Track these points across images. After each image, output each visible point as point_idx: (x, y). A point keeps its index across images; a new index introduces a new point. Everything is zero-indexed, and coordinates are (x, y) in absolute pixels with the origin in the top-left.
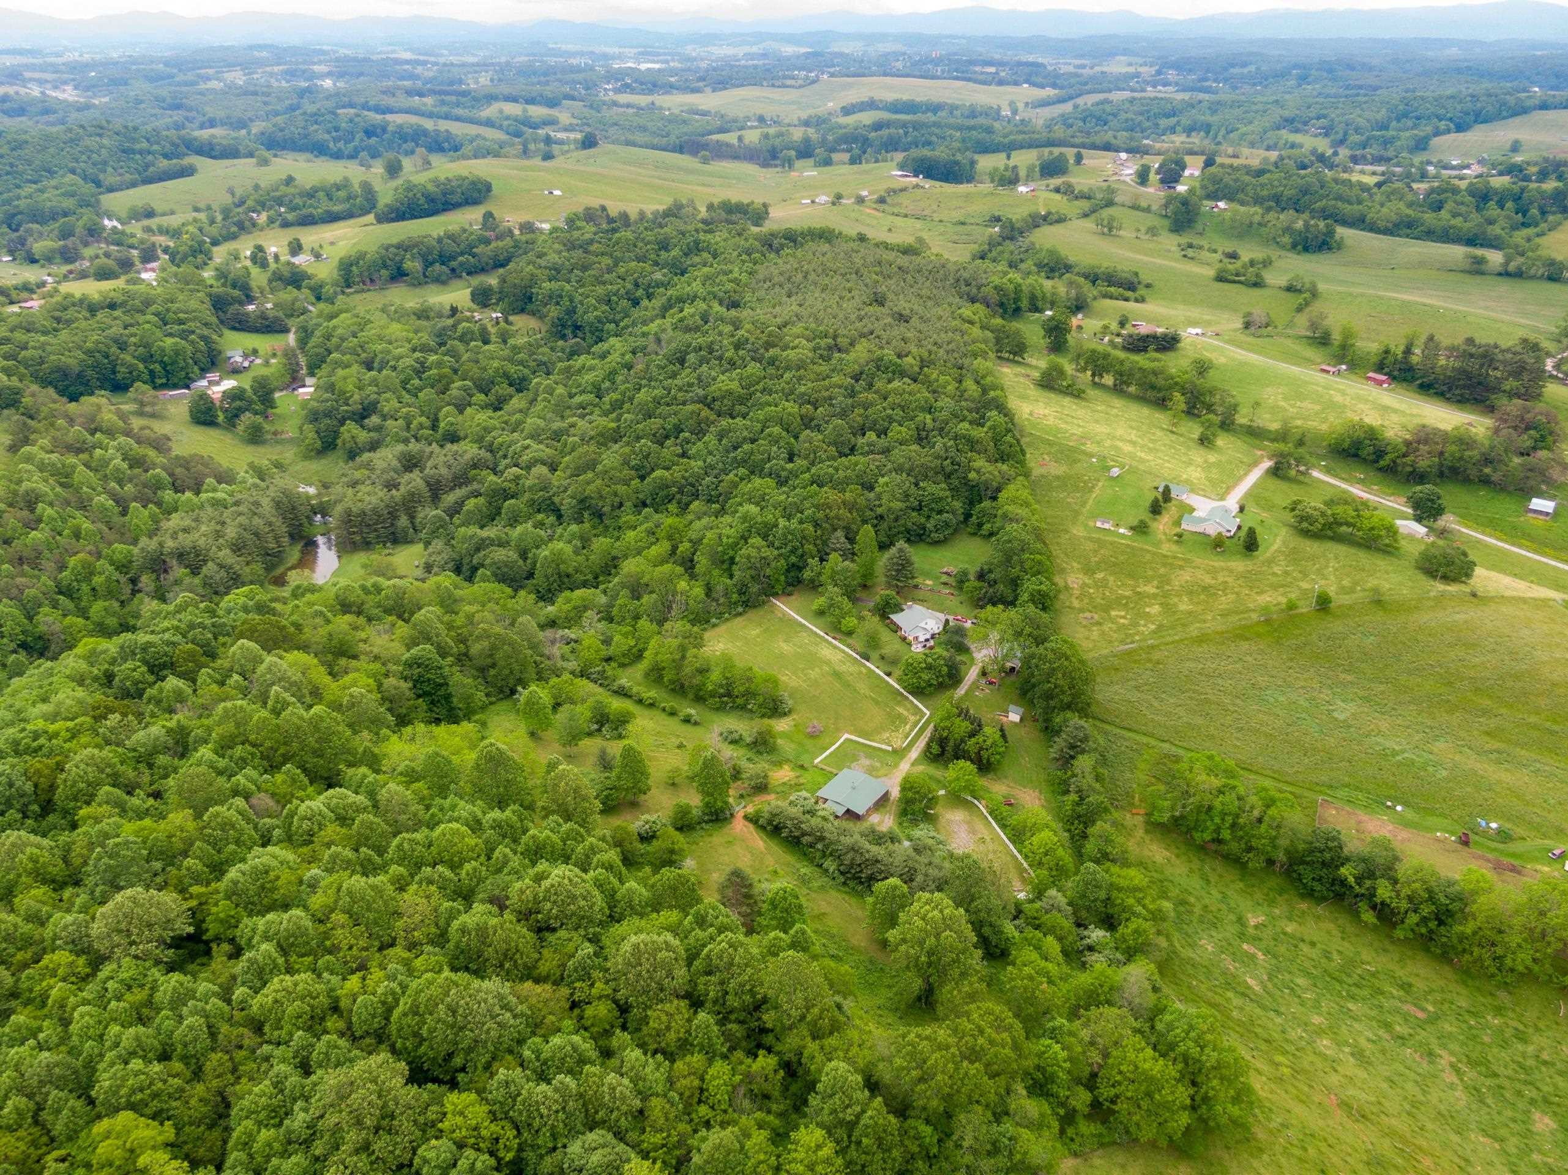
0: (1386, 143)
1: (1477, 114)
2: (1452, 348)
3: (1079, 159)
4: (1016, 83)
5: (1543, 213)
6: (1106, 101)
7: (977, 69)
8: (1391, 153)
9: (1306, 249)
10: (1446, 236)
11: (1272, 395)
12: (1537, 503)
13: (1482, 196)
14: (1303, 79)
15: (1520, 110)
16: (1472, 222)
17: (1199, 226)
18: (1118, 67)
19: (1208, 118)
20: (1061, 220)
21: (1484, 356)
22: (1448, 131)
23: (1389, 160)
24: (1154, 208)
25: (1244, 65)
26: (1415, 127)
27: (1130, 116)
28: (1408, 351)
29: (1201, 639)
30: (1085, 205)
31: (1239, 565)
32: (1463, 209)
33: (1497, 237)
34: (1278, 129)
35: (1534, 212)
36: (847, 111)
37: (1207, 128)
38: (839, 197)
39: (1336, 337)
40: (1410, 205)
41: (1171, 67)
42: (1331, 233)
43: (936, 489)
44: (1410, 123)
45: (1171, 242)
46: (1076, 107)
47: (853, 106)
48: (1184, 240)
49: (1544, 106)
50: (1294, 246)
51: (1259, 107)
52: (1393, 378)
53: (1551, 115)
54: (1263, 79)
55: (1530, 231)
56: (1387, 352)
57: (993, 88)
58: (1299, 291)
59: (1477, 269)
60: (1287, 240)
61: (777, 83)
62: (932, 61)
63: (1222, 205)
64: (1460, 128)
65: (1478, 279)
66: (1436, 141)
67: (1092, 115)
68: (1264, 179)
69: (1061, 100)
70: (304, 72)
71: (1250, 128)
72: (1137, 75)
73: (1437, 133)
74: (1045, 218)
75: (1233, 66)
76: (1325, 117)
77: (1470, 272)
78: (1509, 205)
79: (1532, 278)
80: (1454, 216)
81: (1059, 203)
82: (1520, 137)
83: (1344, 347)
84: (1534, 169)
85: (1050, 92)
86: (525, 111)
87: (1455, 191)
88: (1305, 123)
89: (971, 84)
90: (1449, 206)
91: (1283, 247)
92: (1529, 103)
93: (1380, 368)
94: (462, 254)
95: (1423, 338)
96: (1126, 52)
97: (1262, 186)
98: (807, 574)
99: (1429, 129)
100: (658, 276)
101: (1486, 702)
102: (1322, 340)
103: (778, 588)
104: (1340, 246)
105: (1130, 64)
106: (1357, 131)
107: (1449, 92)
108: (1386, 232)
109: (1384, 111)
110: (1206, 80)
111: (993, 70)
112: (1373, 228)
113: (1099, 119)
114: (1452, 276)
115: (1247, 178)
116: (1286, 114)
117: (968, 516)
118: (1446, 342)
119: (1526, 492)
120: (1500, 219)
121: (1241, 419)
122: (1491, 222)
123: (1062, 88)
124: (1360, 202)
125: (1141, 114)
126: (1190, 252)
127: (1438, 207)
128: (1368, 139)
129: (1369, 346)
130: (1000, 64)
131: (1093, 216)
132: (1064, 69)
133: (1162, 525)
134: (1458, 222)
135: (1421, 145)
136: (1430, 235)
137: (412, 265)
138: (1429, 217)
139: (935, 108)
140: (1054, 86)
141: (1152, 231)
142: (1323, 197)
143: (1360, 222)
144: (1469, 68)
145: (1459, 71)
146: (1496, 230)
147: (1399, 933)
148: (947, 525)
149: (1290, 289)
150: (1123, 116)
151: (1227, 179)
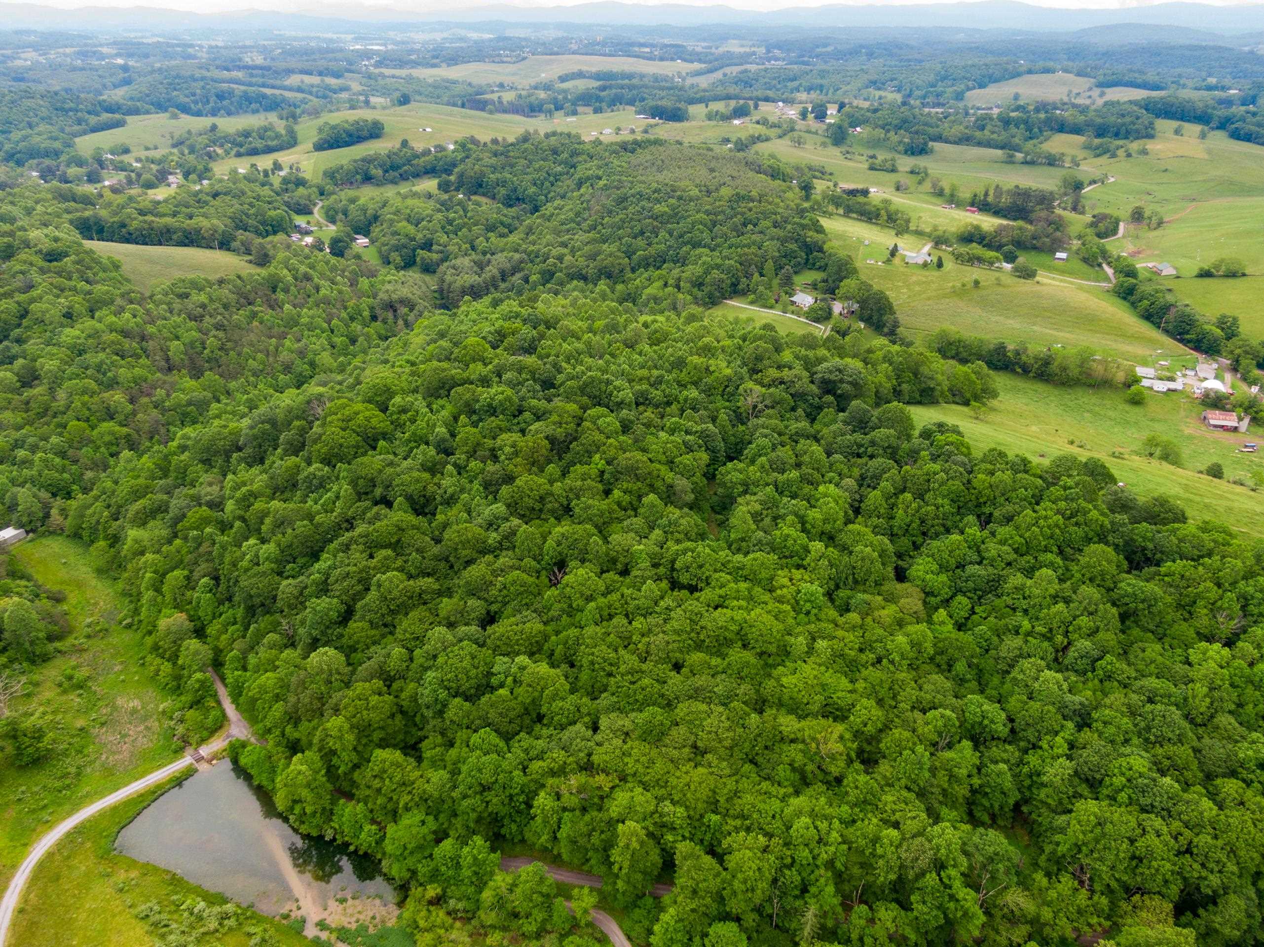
0: (938, 95)
1: (990, 77)
2: (1008, 191)
3: (756, 107)
4: (672, 59)
5: (1041, 131)
6: (746, 71)
7: (636, 49)
8: (942, 100)
9: (913, 154)
10: (989, 144)
11: (926, 217)
12: (1059, 255)
13: (1006, 122)
14: (870, 55)
15: (1016, 75)
16: (1003, 137)
17: (848, 142)
18: (734, 47)
19: (819, 81)
20: (767, 139)
21: (1025, 194)
22: (974, 88)
23: (943, 105)
24: (820, 132)
25: (825, 45)
26: (953, 85)
27: (767, 80)
28: (986, 194)
29: (929, 299)
30: (778, 131)
31: (936, 273)
32: (997, 129)
33: (1017, 145)
34: (867, 87)
35: (1036, 130)
36: (563, 79)
37: (821, 88)
38: (619, 129)
39: (947, 191)
40: (967, 127)
41: (774, 48)
42: (926, 144)
43: (793, 246)
44: (950, 83)
45: (835, 151)
46: (725, 75)
47: (567, 75)
48: (844, 149)
49: (1030, 72)
50: (906, 152)
51: (853, 73)
52: (980, 210)
53: (1034, 77)
54: (840, 55)
55: (1035, 141)
56: (975, 196)
57: (657, 62)
58: (918, 173)
59: (1010, 161)
60: (901, 148)
61: (497, 59)
62: (598, 44)
63: (858, 129)
64: (982, 86)
65: (1011, 166)
66: (968, 94)
67: (741, 80)
68: (879, 114)
69: (710, 71)
70: (94, 53)
71: (849, 87)
72: (754, 53)
73: (969, 89)
74: (758, 138)
75: (818, 47)
76: (895, 79)
77: (1006, 162)
78: (1022, 126)
79: (1041, 164)
80: (993, 133)
81: (760, 129)
82: (1020, 91)
83: (952, 195)
84: (1032, 108)
85: (697, 66)
86: (322, 81)
87: (991, 119)
88: (884, 84)
89: (641, 61)
90: (989, 127)
91: (899, 153)
92: (1022, 69)
93: (972, 204)
94: (404, 165)
95: (993, 187)
96: (736, 37)
97: (879, 118)
98: (740, 287)
99: (963, 87)
100: (559, 169)
101: (1049, 314)
102: (940, 193)
103: (727, 295)
104: (932, 151)
105: (742, 46)
106: (917, 88)
107: (970, 62)
108: (955, 143)
109: (932, 76)
110: (803, 56)
111: (647, 50)
112: (947, 141)
113: (746, 83)
114: (996, 165)
115: (868, 114)
116: (872, 78)
117: (807, 260)
118: (1005, 188)
119: (1052, 251)
120: (1018, 135)
121: (912, 227)
122: (1013, 137)
123: (705, 62)
124: (938, 127)
125: (774, 78)
126: (848, 156)
127: (982, 128)
128: (927, 93)
129: (965, 194)
130: (652, 46)
131: (787, 137)
132: (699, 49)
133: (896, 261)
134: (995, 136)
135: (959, 96)
136: (980, 144)
137: (377, 172)
138: (978, 134)
139: (630, 76)
140: (700, 61)
141: (824, 145)
142: (916, 124)
143: (939, 138)
144: (978, 48)
145: (970, 49)
146: (1016, 140)
147: (1031, 375)
148: (799, 264)
149: (912, 172)
150: (762, 81)
151: (857, 115)
